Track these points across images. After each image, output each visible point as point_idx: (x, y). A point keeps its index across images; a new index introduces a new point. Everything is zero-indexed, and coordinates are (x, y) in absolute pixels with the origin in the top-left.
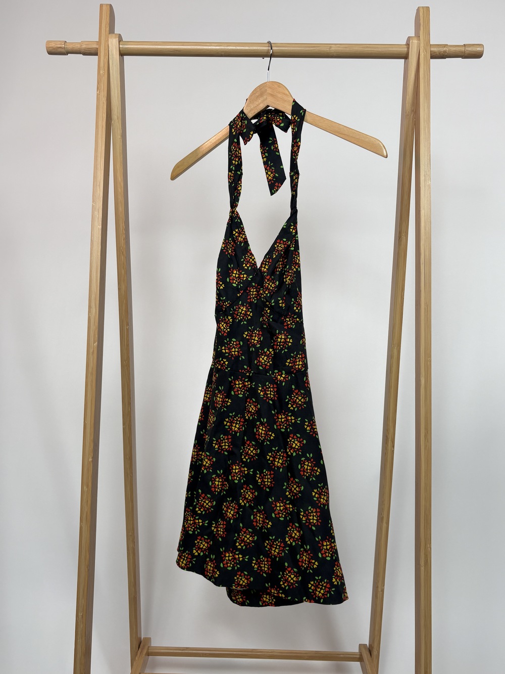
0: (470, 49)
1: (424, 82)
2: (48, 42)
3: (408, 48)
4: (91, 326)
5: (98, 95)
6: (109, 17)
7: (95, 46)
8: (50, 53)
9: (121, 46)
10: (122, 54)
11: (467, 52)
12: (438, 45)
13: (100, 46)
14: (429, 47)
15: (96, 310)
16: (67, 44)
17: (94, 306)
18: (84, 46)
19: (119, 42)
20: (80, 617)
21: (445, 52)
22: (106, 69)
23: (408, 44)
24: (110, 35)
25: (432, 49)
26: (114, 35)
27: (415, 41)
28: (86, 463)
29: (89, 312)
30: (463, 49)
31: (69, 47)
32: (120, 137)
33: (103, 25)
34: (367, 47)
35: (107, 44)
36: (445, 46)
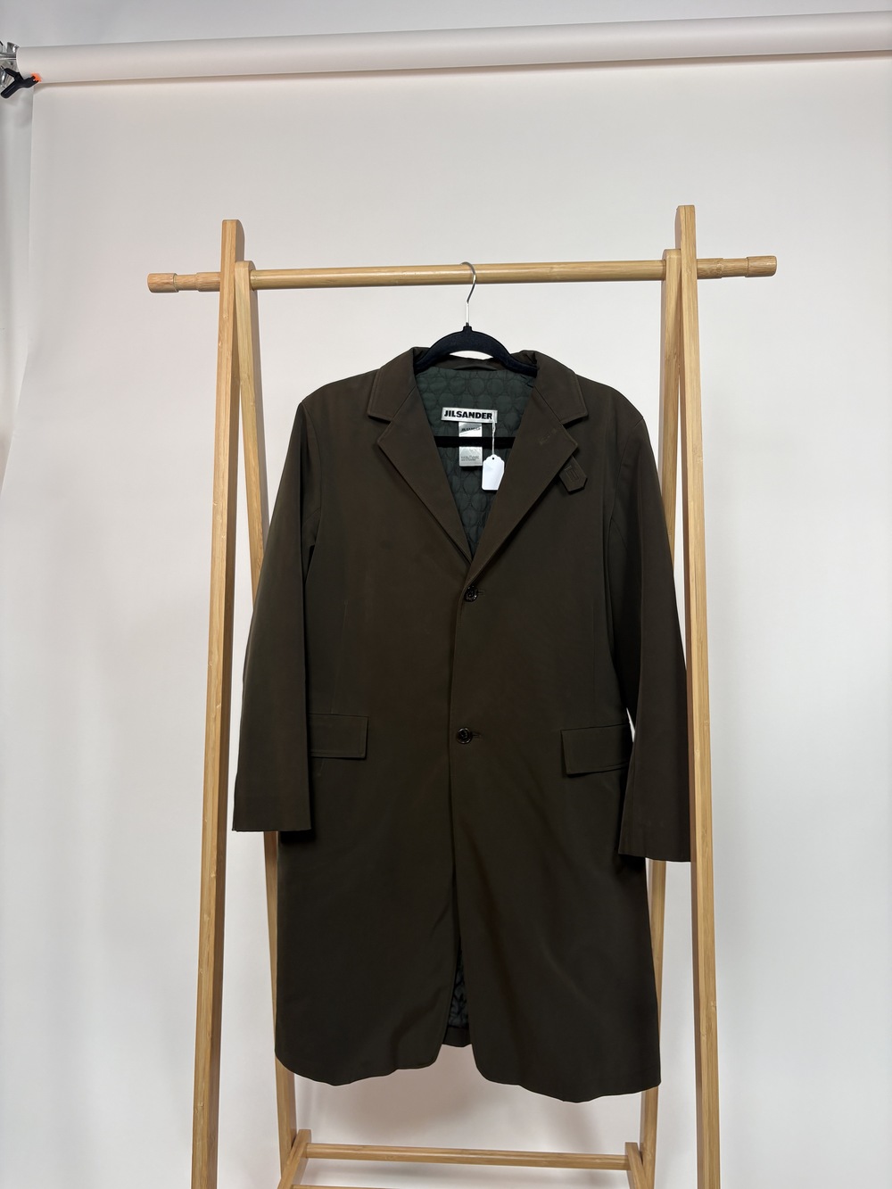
0: (756, 264)
1: (690, 315)
2: (151, 276)
3: (665, 266)
4: (213, 680)
5: (220, 349)
6: (236, 237)
7: (215, 279)
8: (153, 290)
9: (252, 278)
10: (254, 288)
11: (751, 269)
12: (709, 260)
13: (223, 280)
14: (695, 263)
15: (219, 656)
16: (177, 278)
17: (217, 652)
18: (200, 280)
19: (250, 272)
20: (200, 1108)
21: (719, 269)
22: (231, 311)
23: (664, 261)
24: (237, 264)
25: (700, 266)
26: (242, 264)
27: (674, 256)
28: (207, 880)
29: (210, 659)
30: (745, 264)
31: (180, 282)
32: (252, 404)
33: (227, 251)
34: (605, 267)
35: (232, 276)
36: (720, 260)
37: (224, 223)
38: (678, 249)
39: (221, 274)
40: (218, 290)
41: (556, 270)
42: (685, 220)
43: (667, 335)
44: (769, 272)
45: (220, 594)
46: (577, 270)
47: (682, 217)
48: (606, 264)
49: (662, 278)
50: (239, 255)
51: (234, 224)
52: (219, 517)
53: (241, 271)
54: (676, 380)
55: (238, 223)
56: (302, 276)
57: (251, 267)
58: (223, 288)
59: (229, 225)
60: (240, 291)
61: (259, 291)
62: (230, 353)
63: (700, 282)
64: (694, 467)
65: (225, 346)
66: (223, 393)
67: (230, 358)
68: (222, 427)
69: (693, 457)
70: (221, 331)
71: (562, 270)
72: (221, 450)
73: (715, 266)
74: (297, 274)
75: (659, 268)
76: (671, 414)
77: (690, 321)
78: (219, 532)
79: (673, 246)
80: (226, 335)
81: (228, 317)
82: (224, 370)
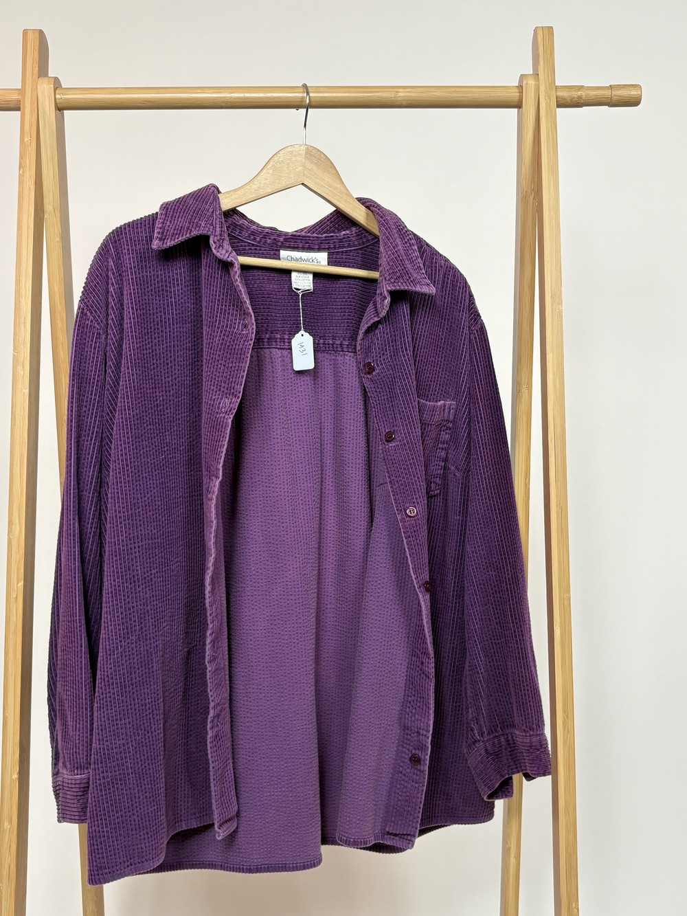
37: (25, 32)
38: (536, 75)
39: (22, 91)
40: (18, 109)
41: (402, 94)
42: (543, 42)
43: (523, 169)
44: (634, 102)
45: (22, 456)
46: (423, 95)
47: (540, 39)
48: (457, 89)
49: (518, 105)
50: (43, 70)
51: (37, 34)
52: (20, 368)
53: (45, 88)
54: (533, 219)
55: (41, 33)
56: (115, 96)
57: (57, 84)
58: (24, 107)
59: (30, 35)
60: (44, 111)
61: (65, 111)
62: (33, 181)
63: (559, 110)
64: (553, 317)
65: (27, 174)
66: (25, 229)
67: (33, 188)
68: (24, 266)
69: (552, 305)
70: (21, 157)
71: (409, 94)
72: (23, 292)
73: (575, 94)
74: (108, 93)
75: (515, 95)
76: (527, 257)
77: (548, 154)
78: (20, 386)
79: (529, 70)
80: (28, 161)
81: (30, 140)
82: (26, 201)
